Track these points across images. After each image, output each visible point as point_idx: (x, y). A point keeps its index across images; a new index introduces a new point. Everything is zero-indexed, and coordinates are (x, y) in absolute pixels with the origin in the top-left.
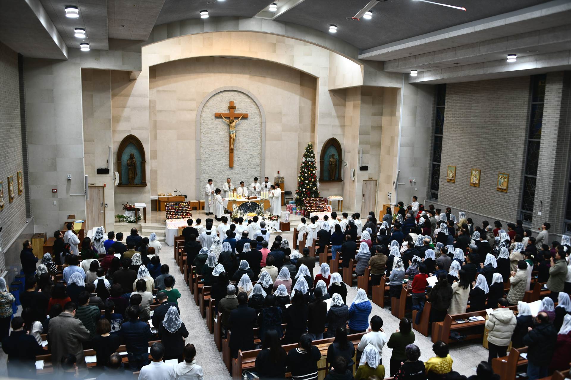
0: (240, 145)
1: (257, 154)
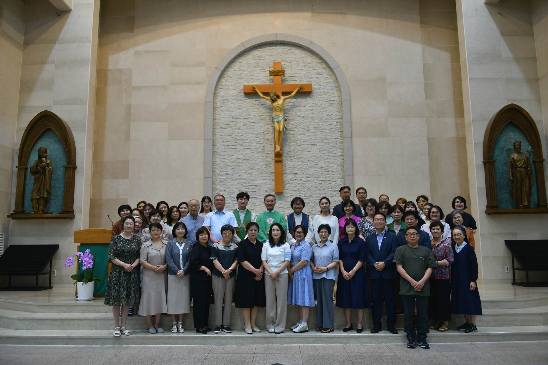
0: (298, 147)
1: (336, 166)
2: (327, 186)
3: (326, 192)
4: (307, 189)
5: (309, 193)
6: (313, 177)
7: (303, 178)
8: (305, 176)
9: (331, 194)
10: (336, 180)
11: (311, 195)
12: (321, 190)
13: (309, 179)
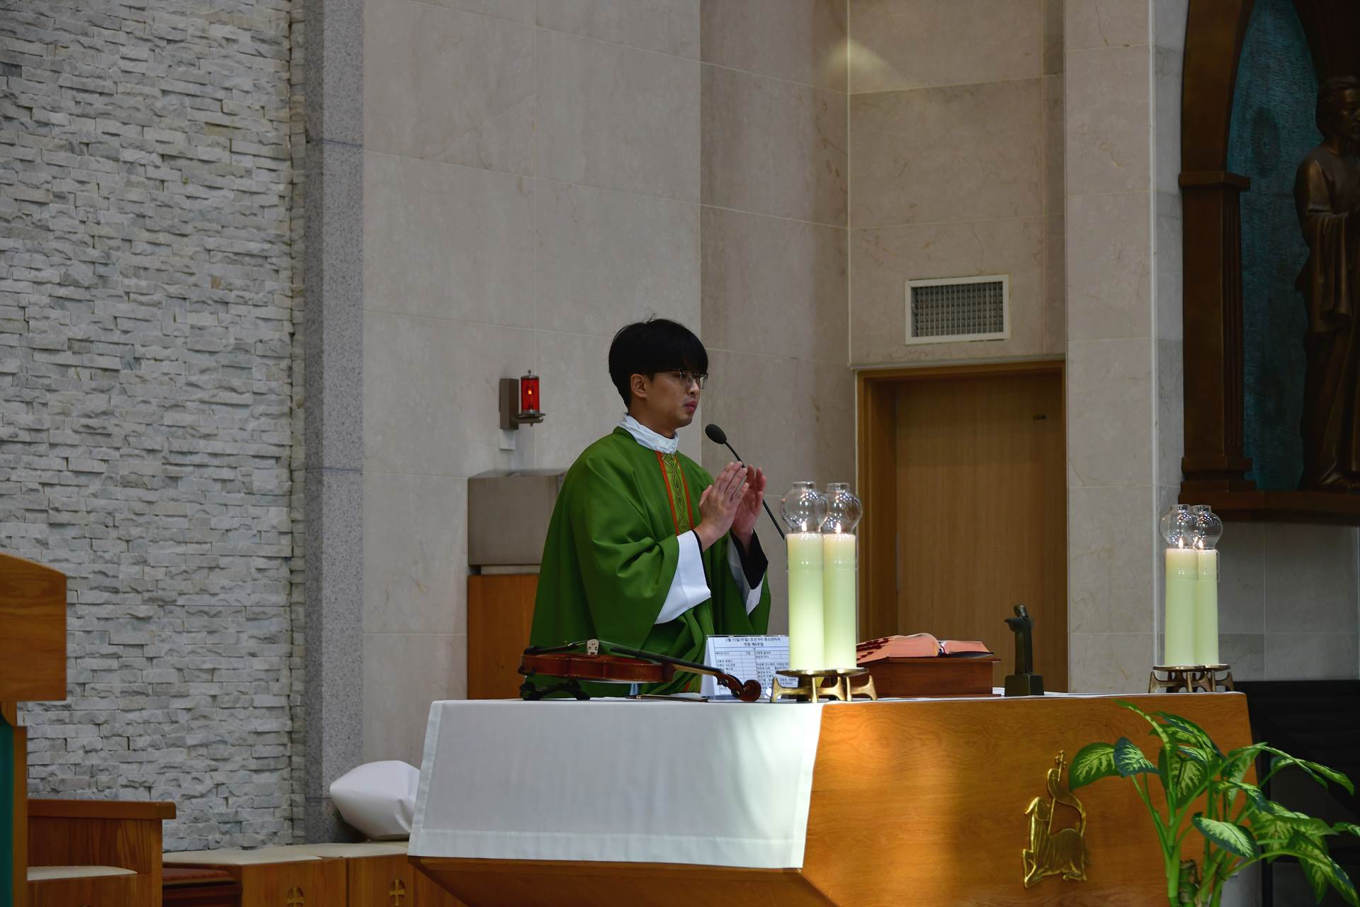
1: (245, 38)
2: (196, 205)
3: (186, 261)
4: (82, 216)
5: (95, 254)
6: (118, 113)
7: (56, 118)
8: (67, 100)
9: (215, 282)
10: (247, 162)
11: (101, 270)
12: (162, 238)
13: (91, 128)
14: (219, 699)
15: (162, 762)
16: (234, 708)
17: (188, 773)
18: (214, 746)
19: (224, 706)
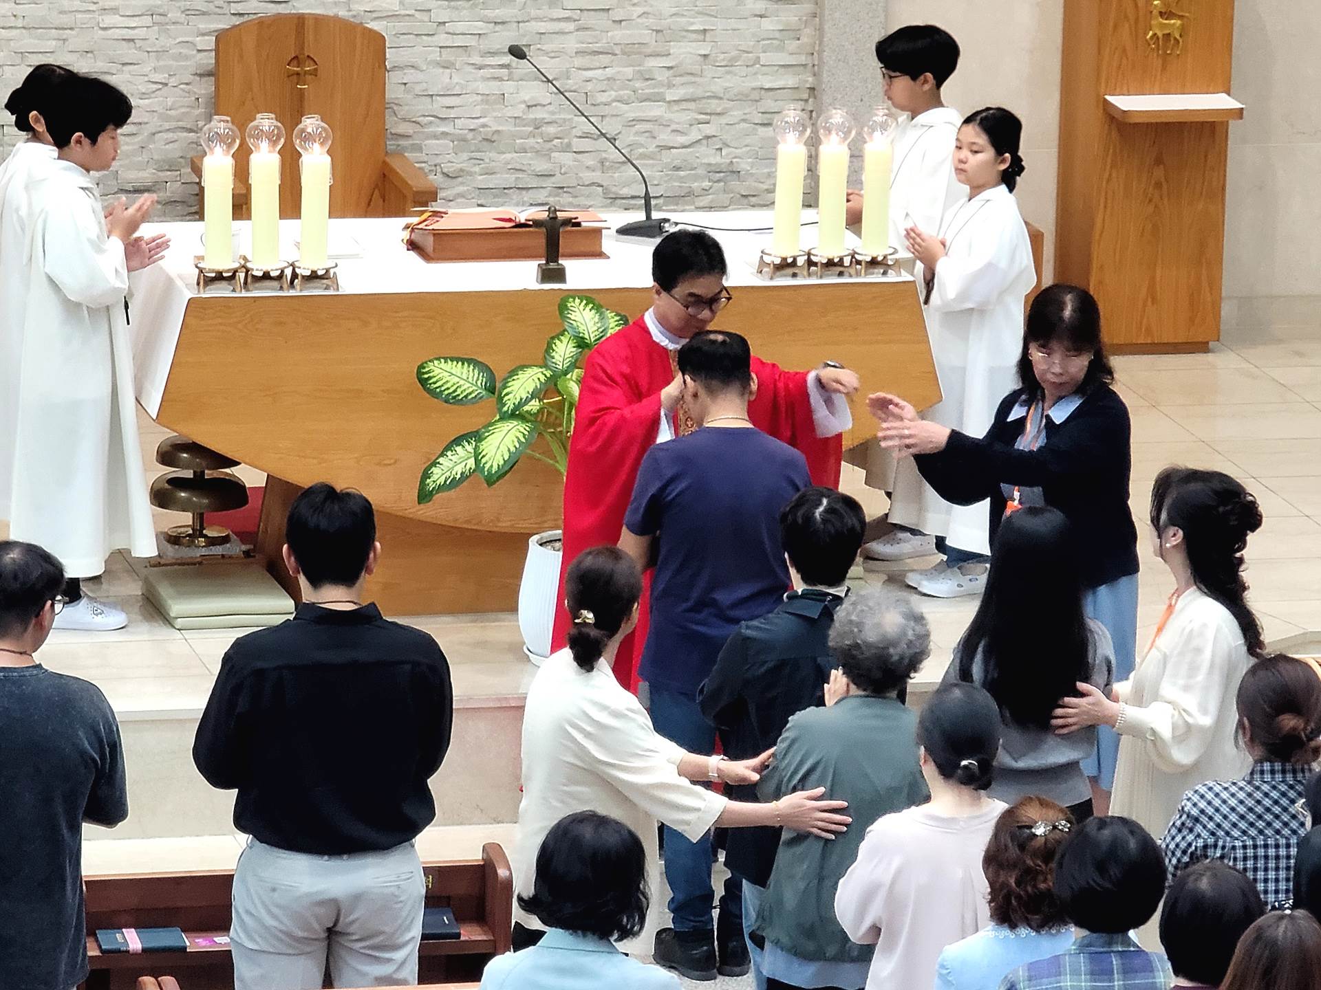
14: (710, 58)
15: (632, 115)
16: (732, 66)
17: (669, 126)
18: (704, 101)
19: (717, 64)
